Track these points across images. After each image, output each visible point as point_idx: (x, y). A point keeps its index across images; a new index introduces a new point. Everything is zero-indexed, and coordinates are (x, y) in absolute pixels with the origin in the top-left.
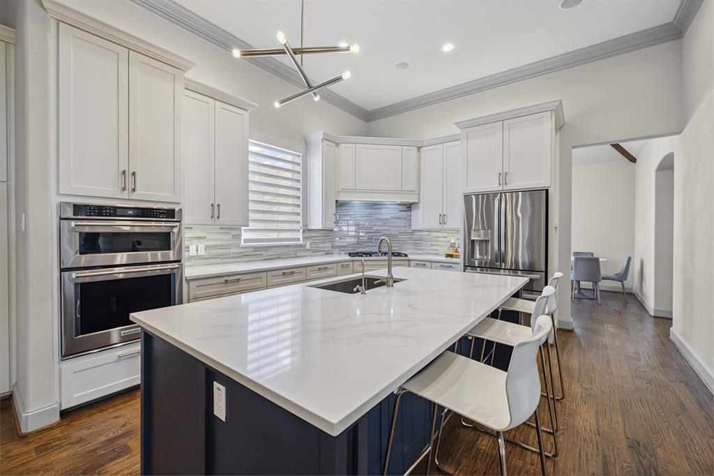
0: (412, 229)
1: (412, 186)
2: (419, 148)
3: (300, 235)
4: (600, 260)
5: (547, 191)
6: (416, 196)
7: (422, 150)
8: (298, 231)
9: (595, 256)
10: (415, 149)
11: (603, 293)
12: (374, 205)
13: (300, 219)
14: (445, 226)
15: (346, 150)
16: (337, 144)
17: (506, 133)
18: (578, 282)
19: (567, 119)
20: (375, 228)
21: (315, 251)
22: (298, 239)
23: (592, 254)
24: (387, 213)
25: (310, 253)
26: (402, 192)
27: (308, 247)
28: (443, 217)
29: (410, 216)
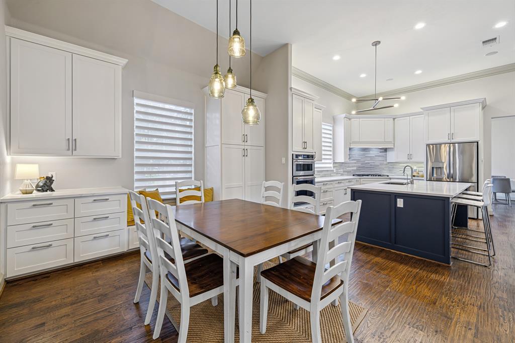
0: (388, 161)
1: (391, 139)
2: (394, 119)
3: (331, 165)
4: (511, 180)
5: (478, 142)
6: (393, 144)
7: (396, 120)
8: (331, 163)
9: (507, 178)
10: (392, 119)
11: (512, 202)
12: (364, 150)
13: (331, 157)
14: (411, 160)
15: (355, 122)
16: (350, 119)
17: (452, 114)
18: (495, 193)
19: (487, 103)
20: (366, 161)
21: (337, 173)
22: (331, 167)
23: (505, 177)
24: (373, 153)
25: (335, 174)
26: (385, 142)
27: (335, 171)
28: (410, 156)
29: (386, 155)
